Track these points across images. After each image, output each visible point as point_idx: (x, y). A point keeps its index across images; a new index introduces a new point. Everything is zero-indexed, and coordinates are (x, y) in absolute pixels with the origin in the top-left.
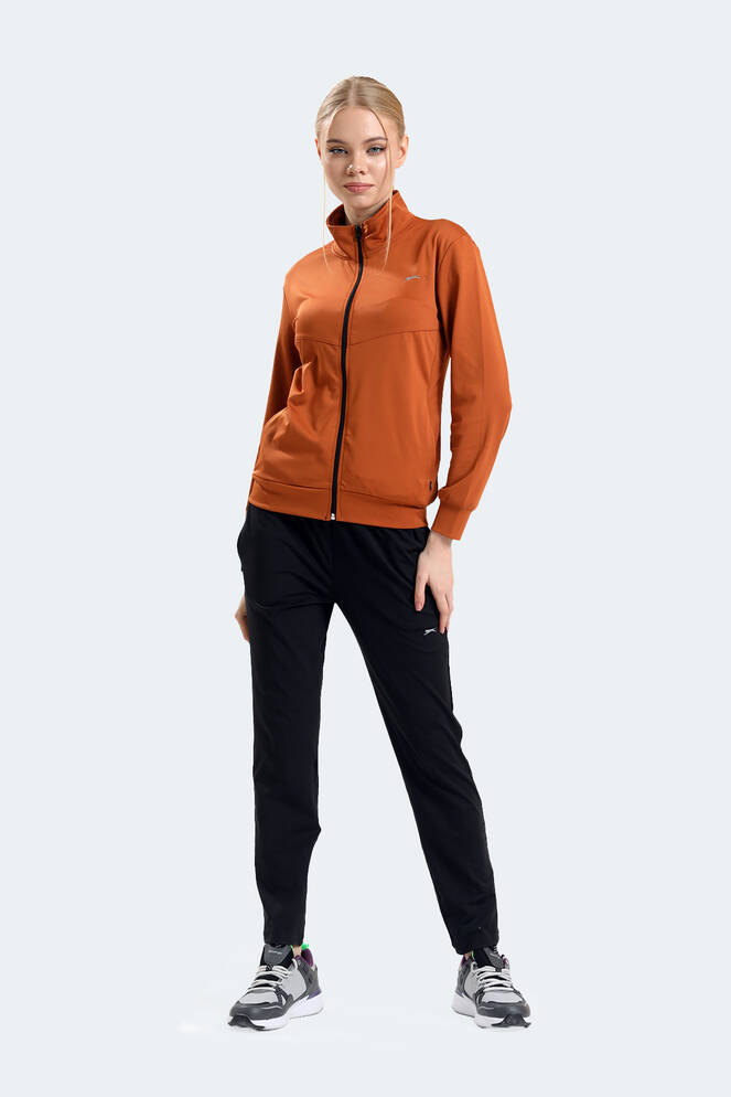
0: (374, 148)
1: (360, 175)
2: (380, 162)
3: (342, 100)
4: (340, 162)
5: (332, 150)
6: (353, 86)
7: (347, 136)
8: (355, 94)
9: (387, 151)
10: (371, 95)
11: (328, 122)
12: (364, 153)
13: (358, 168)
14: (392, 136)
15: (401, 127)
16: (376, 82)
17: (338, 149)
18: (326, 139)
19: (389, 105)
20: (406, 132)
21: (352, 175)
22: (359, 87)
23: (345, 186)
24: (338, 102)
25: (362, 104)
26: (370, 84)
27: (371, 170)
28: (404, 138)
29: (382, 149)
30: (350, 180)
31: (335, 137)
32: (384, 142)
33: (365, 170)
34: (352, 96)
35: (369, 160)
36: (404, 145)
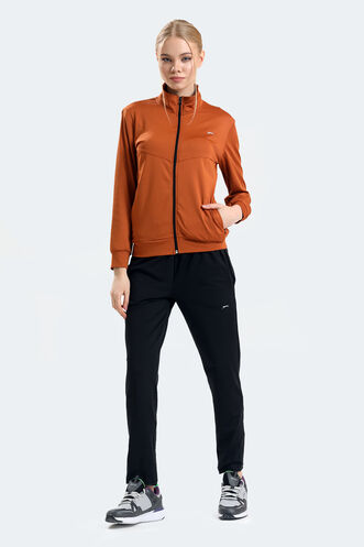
0: (185, 58)
1: (178, 73)
2: (189, 65)
3: (169, 33)
4: (168, 66)
5: (163, 59)
6: (174, 25)
7: (171, 52)
8: (175, 30)
9: (192, 60)
10: (184, 30)
11: (161, 45)
12: (180, 61)
13: (177, 69)
14: (195, 52)
15: (200, 47)
17: (167, 59)
18: (161, 53)
19: (195, 35)
20: (203, 49)
21: (173, 73)
22: (178, 26)
23: (170, 79)
24: (166, 35)
25: (179, 35)
26: (184, 24)
27: (184, 70)
28: (202, 52)
29: (190, 59)
30: (172, 76)
31: (165, 53)
32: (190, 55)
33: (181, 70)
34: (174, 30)
35: (183, 65)
36: (202, 55)
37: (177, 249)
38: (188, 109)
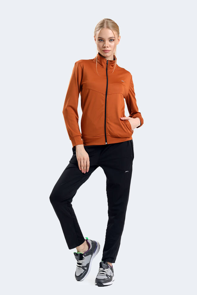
0: (111, 40)
1: (107, 48)
2: (113, 44)
3: (102, 26)
4: (101, 44)
5: (99, 40)
6: (105, 22)
7: (103, 36)
8: (104, 24)
9: (115, 41)
10: (110, 24)
11: (98, 32)
12: (108, 41)
13: (107, 46)
14: (116, 36)
15: (118, 33)
16: (112, 20)
17: (101, 40)
18: (98, 37)
19: (115, 27)
20: (120, 35)
21: (105, 47)
22: (107, 22)
23: (103, 51)
25: (108, 27)
26: (110, 21)
27: (110, 46)
28: (119, 37)
29: (114, 40)
30: (104, 49)
31: (100, 37)
32: (114, 38)
33: (109, 46)
35: (110, 43)
36: (119, 38)
37: (106, 141)
38: (111, 67)
